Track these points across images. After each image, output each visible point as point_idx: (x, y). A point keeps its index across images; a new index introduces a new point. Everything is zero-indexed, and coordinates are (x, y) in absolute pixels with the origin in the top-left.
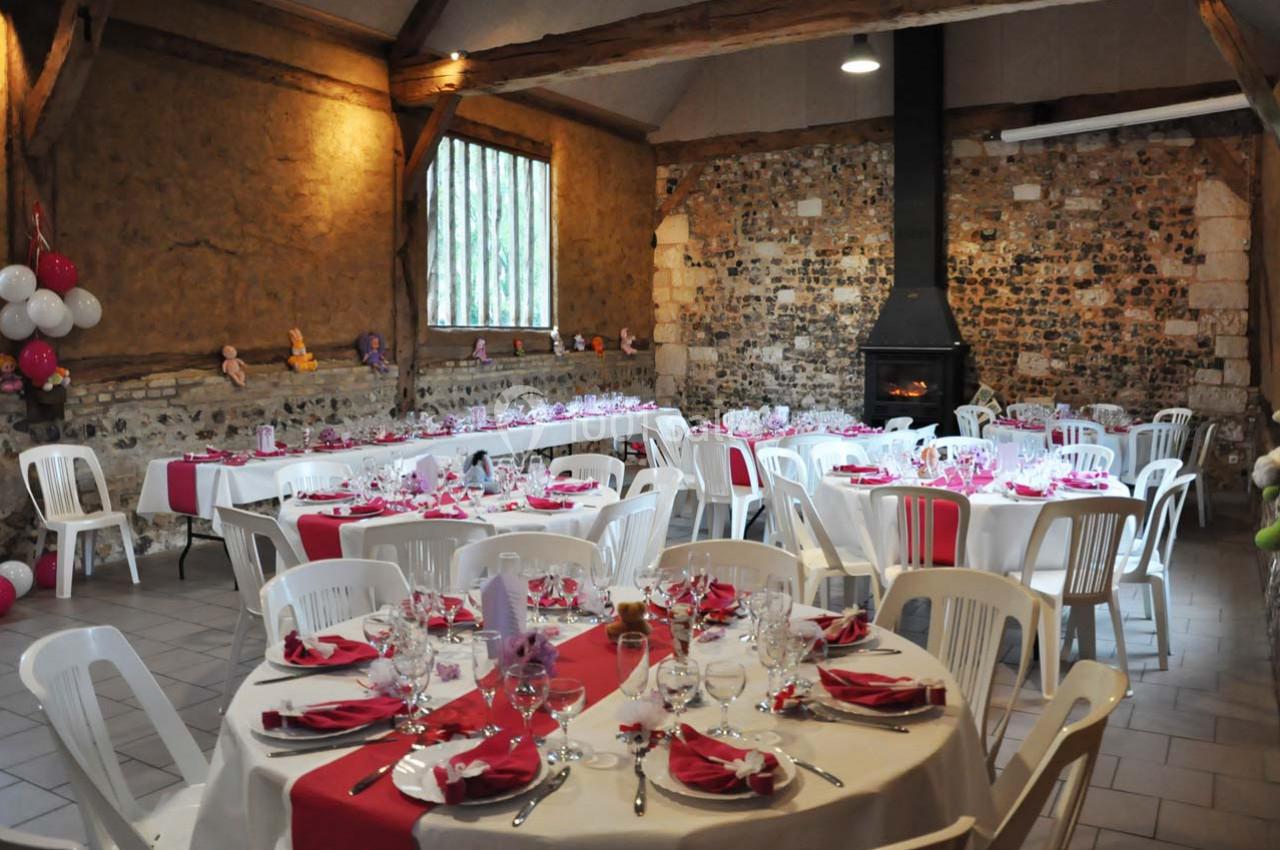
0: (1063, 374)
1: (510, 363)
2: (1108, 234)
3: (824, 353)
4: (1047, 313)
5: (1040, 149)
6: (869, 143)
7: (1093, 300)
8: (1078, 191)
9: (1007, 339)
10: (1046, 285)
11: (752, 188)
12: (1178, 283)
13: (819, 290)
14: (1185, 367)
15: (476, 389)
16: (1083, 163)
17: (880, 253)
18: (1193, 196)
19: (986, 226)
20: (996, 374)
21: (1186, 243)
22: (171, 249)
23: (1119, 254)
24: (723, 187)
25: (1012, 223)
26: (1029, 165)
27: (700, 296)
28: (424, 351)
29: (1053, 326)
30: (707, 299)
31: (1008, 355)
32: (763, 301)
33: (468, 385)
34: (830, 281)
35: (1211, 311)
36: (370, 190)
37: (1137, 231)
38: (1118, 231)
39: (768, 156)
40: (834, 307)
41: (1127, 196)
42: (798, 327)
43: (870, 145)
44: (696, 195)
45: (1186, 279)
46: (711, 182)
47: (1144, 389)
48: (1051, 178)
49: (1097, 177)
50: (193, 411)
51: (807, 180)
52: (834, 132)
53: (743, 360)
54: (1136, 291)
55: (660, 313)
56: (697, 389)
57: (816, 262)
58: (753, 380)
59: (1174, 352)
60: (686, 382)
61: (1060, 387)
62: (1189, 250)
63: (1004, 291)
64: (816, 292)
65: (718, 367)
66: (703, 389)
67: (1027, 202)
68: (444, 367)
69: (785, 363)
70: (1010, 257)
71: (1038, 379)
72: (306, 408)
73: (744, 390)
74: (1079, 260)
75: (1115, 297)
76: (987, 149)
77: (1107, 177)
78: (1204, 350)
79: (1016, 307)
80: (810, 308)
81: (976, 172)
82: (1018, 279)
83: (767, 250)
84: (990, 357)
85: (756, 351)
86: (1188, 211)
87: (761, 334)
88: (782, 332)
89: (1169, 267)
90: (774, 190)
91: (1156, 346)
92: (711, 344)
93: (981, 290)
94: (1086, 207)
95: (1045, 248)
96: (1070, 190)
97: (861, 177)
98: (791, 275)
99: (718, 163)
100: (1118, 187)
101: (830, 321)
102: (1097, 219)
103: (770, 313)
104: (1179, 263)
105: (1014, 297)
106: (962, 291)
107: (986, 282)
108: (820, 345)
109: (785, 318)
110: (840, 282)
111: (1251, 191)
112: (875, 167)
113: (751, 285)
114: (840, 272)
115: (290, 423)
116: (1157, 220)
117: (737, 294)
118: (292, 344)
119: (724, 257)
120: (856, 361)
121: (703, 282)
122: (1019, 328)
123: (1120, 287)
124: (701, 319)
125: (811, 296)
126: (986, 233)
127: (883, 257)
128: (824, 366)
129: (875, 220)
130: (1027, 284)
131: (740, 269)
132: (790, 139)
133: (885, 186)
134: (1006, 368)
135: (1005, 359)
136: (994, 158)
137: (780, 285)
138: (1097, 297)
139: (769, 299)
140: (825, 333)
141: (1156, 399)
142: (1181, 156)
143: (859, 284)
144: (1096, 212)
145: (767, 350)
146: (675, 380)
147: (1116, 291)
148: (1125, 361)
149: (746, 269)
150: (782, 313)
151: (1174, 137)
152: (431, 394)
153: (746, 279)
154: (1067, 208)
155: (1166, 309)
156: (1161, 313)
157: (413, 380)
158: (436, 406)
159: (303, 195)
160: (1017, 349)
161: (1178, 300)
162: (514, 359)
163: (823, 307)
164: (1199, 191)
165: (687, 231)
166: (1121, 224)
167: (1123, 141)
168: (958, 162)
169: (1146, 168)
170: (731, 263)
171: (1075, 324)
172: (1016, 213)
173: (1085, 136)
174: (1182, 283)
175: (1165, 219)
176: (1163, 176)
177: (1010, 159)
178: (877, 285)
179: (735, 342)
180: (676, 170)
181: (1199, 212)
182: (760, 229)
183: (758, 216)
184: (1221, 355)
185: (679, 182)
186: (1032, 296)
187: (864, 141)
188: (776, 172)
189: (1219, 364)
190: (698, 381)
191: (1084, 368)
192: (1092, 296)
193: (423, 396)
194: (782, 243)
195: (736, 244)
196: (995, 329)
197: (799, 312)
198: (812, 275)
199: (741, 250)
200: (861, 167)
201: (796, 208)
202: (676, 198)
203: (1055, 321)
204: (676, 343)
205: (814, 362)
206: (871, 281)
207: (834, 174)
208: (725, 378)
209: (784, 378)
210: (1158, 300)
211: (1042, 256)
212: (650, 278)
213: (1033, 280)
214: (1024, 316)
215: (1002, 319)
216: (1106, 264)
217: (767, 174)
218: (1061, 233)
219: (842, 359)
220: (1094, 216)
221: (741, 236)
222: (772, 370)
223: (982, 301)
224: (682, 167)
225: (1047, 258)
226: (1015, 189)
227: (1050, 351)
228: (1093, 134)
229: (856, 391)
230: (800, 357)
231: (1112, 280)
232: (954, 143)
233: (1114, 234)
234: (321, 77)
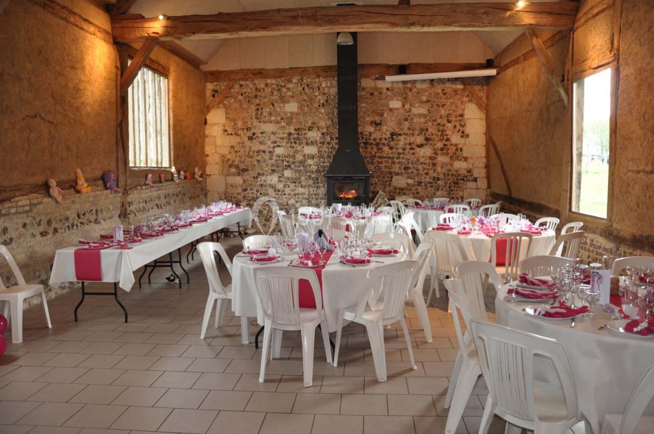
0: (413, 185)
1: (160, 187)
2: (430, 124)
3: (300, 178)
4: (405, 159)
5: (401, 85)
6: (321, 78)
7: (424, 153)
8: (417, 105)
9: (388, 170)
10: (404, 146)
11: (260, 96)
12: (459, 146)
13: (296, 147)
14: (462, 181)
15: (149, 202)
16: (419, 93)
17: (327, 130)
18: (463, 110)
19: (377, 119)
20: (383, 186)
22: (24, 119)
23: (435, 133)
24: (244, 95)
25: (389, 118)
26: (396, 92)
27: (232, 150)
28: (128, 181)
29: (408, 164)
30: (236, 152)
31: (388, 177)
32: (267, 152)
33: (145, 199)
34: (302, 143)
36: (107, 89)
37: (442, 123)
38: (434, 123)
39: (269, 81)
40: (304, 156)
41: (438, 108)
42: (286, 165)
44: (229, 99)
45: (462, 144)
46: (237, 93)
47: (447, 191)
48: (405, 98)
49: (425, 99)
50: (38, 219)
51: (290, 94)
52: (303, 71)
53: (257, 182)
54: (442, 149)
55: (209, 159)
56: (231, 198)
57: (295, 134)
58: (262, 192)
59: (458, 175)
60: (225, 194)
61: (411, 191)
62: (463, 132)
63: (386, 149)
64: (295, 148)
65: (243, 186)
66: (235, 198)
67: (395, 109)
68: (137, 190)
69: (279, 183)
70: (388, 133)
71: (402, 188)
72: (85, 216)
73: (256, 198)
74: (418, 135)
75: (433, 152)
76: (377, 85)
77: (430, 99)
78: (469, 174)
79: (391, 156)
80: (292, 156)
81: (372, 94)
82: (392, 143)
83: (269, 128)
84: (380, 178)
85: (264, 178)
86: (462, 116)
87: (267, 169)
88: (277, 168)
90: (272, 98)
91: (450, 173)
92: (239, 174)
93: (375, 148)
94: (420, 112)
95: (403, 129)
96: (414, 104)
98: (282, 140)
99: (241, 83)
100: (434, 104)
101: (301, 162)
102: (426, 118)
103: (271, 159)
104: (459, 137)
105: (390, 151)
106: (367, 148)
107: (377, 144)
108: (298, 174)
109: (279, 161)
110: (307, 144)
111: (486, 108)
112: (324, 89)
113: (260, 144)
114: (307, 139)
115: (79, 224)
116: (450, 119)
117: (253, 149)
118: (77, 177)
119: (245, 130)
120: (316, 181)
121: (234, 143)
122: (392, 165)
123: (435, 147)
124: (233, 162)
125: (291, 151)
126: (377, 122)
127: (328, 132)
128: (300, 185)
129: (324, 115)
130: (396, 145)
131: (254, 137)
132: (280, 73)
133: (329, 99)
134: (388, 183)
135: (386, 179)
136: (380, 88)
137: (276, 145)
138: (426, 151)
139: (270, 152)
140: (300, 168)
142: (458, 92)
143: (317, 145)
144: (425, 114)
145: (269, 178)
146: (218, 193)
147: (434, 149)
148: (438, 179)
149: (258, 137)
150: (277, 158)
151: (456, 84)
152: (132, 205)
153: (258, 142)
155: (454, 157)
156: (452, 158)
157: (126, 198)
158: (135, 211)
159: (81, 90)
160: (392, 174)
161: (459, 153)
162: (161, 184)
163: (298, 156)
164: (466, 108)
165: (225, 116)
166: (435, 120)
167: (435, 84)
168: (363, 89)
169: (445, 96)
170: (250, 134)
171: (417, 163)
172: (391, 113)
173: (421, 81)
174: (460, 146)
175: (453, 118)
176: (452, 100)
177: (388, 89)
178: (326, 145)
179: (252, 173)
180: (217, 85)
181: (466, 116)
182: (265, 117)
183: (264, 110)
184: (476, 176)
185: (219, 92)
186: (399, 151)
187: (319, 76)
188: (273, 89)
189: (475, 180)
190: (232, 194)
191: (421, 182)
192: (424, 151)
193: (130, 206)
194: (277, 124)
195: (252, 124)
196: (382, 166)
197: (286, 158)
198: (292, 140)
199: (255, 127)
200: (317, 89)
201: (284, 107)
202: (217, 99)
203: (408, 162)
204: (219, 175)
205: (295, 182)
206: (323, 143)
207: (303, 92)
208: (246, 192)
209: (279, 191)
210: (451, 153)
211: (402, 133)
212: (204, 141)
213: (399, 144)
214: (395, 160)
215: (385, 162)
216: (430, 137)
217: (269, 90)
218: (410, 123)
219: (309, 181)
220: (424, 116)
221: (255, 120)
222: (272, 187)
223: (376, 153)
224: (221, 83)
225: (404, 134)
226: (390, 102)
227: (407, 176)
228: (424, 81)
229: (316, 196)
230: (287, 181)
231: (433, 144)
232: (362, 80)
233: (433, 124)
234: (86, 20)
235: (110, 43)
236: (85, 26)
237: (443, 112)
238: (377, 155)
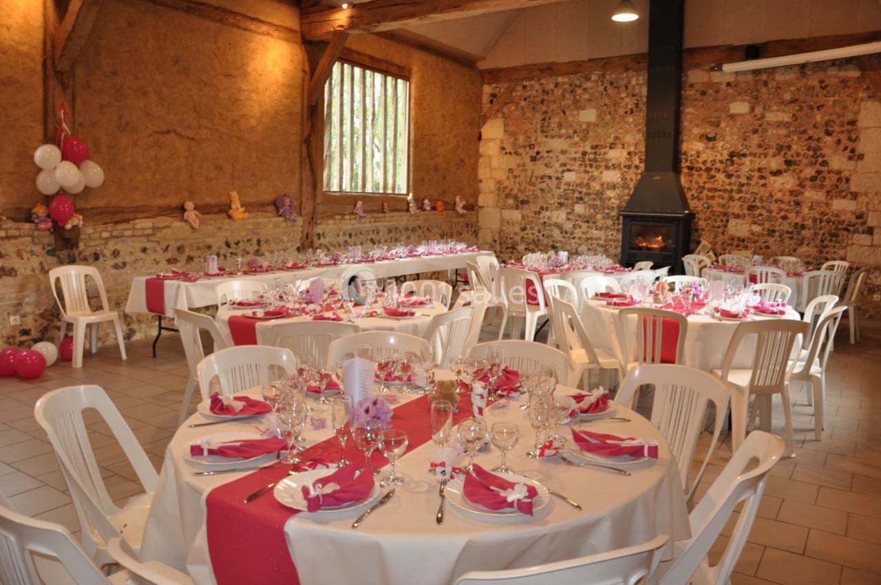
0: (759, 235)
1: (378, 217)
2: (795, 138)
3: (594, 216)
4: (750, 192)
5: (750, 77)
6: (630, 71)
7: (783, 184)
8: (775, 108)
9: (722, 210)
10: (750, 173)
11: (548, 101)
12: (843, 174)
13: (593, 172)
14: (845, 233)
15: (356, 235)
16: (779, 88)
17: (636, 148)
18: (857, 113)
19: (710, 131)
20: (713, 233)
21: (851, 145)
22: (150, 135)
24: (528, 100)
25: (728, 129)
26: (741, 89)
27: (510, 175)
28: (320, 208)
29: (754, 201)
30: (515, 177)
31: (722, 221)
32: (554, 179)
33: (350, 231)
34: (600, 166)
35: (866, 194)
36: (286, 98)
37: (816, 137)
38: (802, 136)
39: (560, 79)
40: (602, 185)
41: (810, 111)
42: (577, 198)
43: (631, 73)
44: (509, 106)
45: (850, 171)
46: (520, 97)
47: (816, 247)
48: (756, 98)
49: (789, 98)
50: (164, 245)
51: (587, 96)
52: (606, 63)
53: (539, 219)
54: (813, 179)
55: (482, 186)
56: (507, 238)
57: (591, 153)
58: (545, 233)
59: (839, 222)
60: (499, 233)
61: (757, 244)
62: (853, 151)
63: (721, 177)
64: (590, 174)
65: (521, 224)
66: (511, 239)
67: (739, 115)
68: (334, 219)
69: (568, 222)
70: (726, 153)
71: (742, 238)
72: (240, 245)
73: (538, 240)
74: (774, 156)
75: (798, 182)
76: (713, 77)
77: (797, 97)
78: (860, 221)
79: (729, 188)
80: (586, 185)
81: (704, 93)
82: (731, 168)
83: (557, 144)
84: (709, 222)
85: (548, 214)
86: (853, 123)
87: (552, 201)
88: (566, 201)
89: (838, 162)
90: (563, 103)
91: (826, 217)
92: (517, 208)
93: (705, 175)
94: (780, 119)
95: (750, 147)
96: (770, 107)
97: (623, 95)
98: (573, 162)
99: (525, 83)
100: (804, 105)
101: (599, 194)
102: (788, 128)
103: (558, 187)
104: (845, 159)
105: (728, 181)
106: (691, 175)
107: (708, 170)
108: (592, 211)
109: (568, 192)
110: (607, 168)
112: (634, 88)
113: (545, 168)
114: (607, 161)
115: (229, 255)
116: (831, 129)
117: (535, 174)
118: (231, 201)
119: (528, 148)
120: (616, 222)
121: (513, 165)
122: (731, 204)
123: (802, 175)
124: (511, 190)
125: (586, 177)
126: (710, 136)
127: (637, 151)
128: (594, 225)
129: (632, 125)
130: (737, 172)
131: (538, 157)
132: (576, 68)
133: (640, 102)
134: (720, 230)
135: (719, 223)
136: (717, 83)
137: (565, 168)
138: (787, 182)
139: (558, 178)
140: (596, 203)
141: (824, 255)
142: (849, 84)
143: (620, 169)
144: (787, 123)
145: (555, 213)
146: (491, 232)
147: (799, 178)
148: (803, 227)
149: (542, 157)
150: (567, 188)
151: (845, 70)
152: (325, 237)
153: (542, 164)
154: (766, 119)
155: (834, 192)
156: (831, 194)
157: (313, 228)
158: (329, 245)
159: (241, 100)
160: (728, 216)
161: (843, 186)
162: (381, 215)
163: (594, 185)
164: (862, 111)
165: (503, 128)
166: (805, 132)
167: (809, 73)
168: (691, 85)
169: (824, 92)
170: (533, 153)
171: (770, 200)
172: (731, 122)
173: (783, 69)
175: (836, 128)
176: (837, 98)
177: (729, 84)
178: (633, 170)
179: (534, 207)
180: (496, 88)
181: (860, 124)
182: (553, 130)
183: (552, 120)
184: (872, 225)
185: (498, 95)
187: (627, 69)
188: (565, 90)
189: (870, 231)
190: (508, 233)
191: (774, 231)
192: (782, 181)
193: (319, 238)
194: (568, 139)
195: (536, 140)
196: (714, 203)
197: (578, 188)
199: (539, 144)
200: (624, 88)
201: (578, 115)
202: (496, 107)
203: (755, 198)
204: (493, 207)
205: (588, 222)
206: (629, 167)
207: (605, 93)
208: (525, 232)
209: (566, 233)
210: (829, 185)
211: (748, 153)
212: (477, 161)
213: (741, 169)
214: (734, 194)
215: (718, 196)
216: (793, 159)
217: (559, 92)
218: (762, 137)
219: (607, 221)
220: (786, 125)
221: (539, 134)
222: (558, 226)
223: (705, 183)
224: (500, 85)
225: (751, 154)
226: (731, 105)
227: (751, 219)
228: (788, 67)
230: (578, 219)
231: (797, 170)
232: (689, 73)
233: (799, 138)
234: (253, 19)
235: (296, 43)
236: (253, 26)
237: (818, 118)
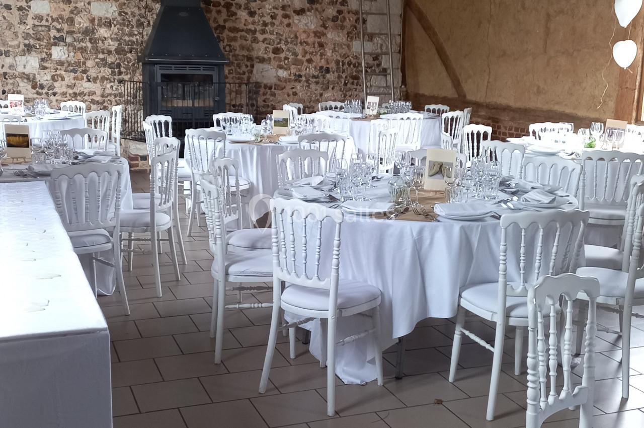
0: (287, 81)
3: (84, 63)
4: (275, 33)
7: (306, 24)
9: (245, 53)
10: (274, 11)
12: (361, 14)
29: (279, 43)
31: (247, 66)
32: (14, 10)
35: (379, 35)
40: (92, 21)
42: (55, 38)
45: (365, 11)
47: (341, 90)
54: (335, 19)
59: (359, 64)
61: (285, 91)
63: (243, 14)
69: (43, 72)
71: (270, 85)
75: (321, 23)
78: (376, 62)
79: (252, 27)
80: (67, 19)
84: (232, 67)
87: (15, 43)
88: (39, 42)
91: (346, 61)
93: (224, 10)
101: (86, 32)
103: (23, 22)
105: (250, 20)
106: (210, 11)
107: (228, 5)
109: (40, 28)
120: (116, 70)
122: (254, 45)
123: (324, 15)
128: (85, 76)
130: (259, 9)
134: (245, 77)
135: (246, 70)
139: (20, 9)
140: (84, 45)
145: (21, 60)
147: (322, 18)
148: (328, 71)
150: (36, 22)
155: (354, 33)
156: (351, 35)
160: (253, 61)
161: (360, 27)
163: (80, 20)
171: (295, 42)
174: (363, 15)
184: (385, 67)
186: (264, 19)
189: (384, 72)
191: (300, 76)
192: (306, 21)
196: (236, 45)
197: (55, 24)
203: (280, 40)
205: (74, 71)
209: (42, 87)
210: (349, 26)
213: (264, 7)
214: (258, 35)
215: (241, 37)
219: (102, 69)
222: (28, 79)
223: (225, 21)
227: (277, 64)
229: (117, 98)
230: (59, 67)
231: (319, 9)
238: (228, 25)
